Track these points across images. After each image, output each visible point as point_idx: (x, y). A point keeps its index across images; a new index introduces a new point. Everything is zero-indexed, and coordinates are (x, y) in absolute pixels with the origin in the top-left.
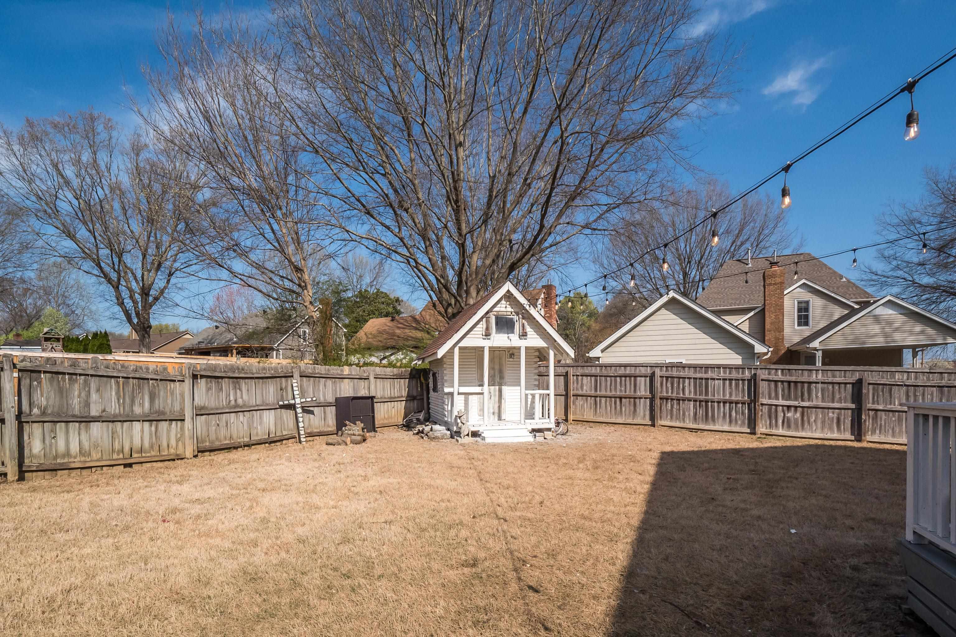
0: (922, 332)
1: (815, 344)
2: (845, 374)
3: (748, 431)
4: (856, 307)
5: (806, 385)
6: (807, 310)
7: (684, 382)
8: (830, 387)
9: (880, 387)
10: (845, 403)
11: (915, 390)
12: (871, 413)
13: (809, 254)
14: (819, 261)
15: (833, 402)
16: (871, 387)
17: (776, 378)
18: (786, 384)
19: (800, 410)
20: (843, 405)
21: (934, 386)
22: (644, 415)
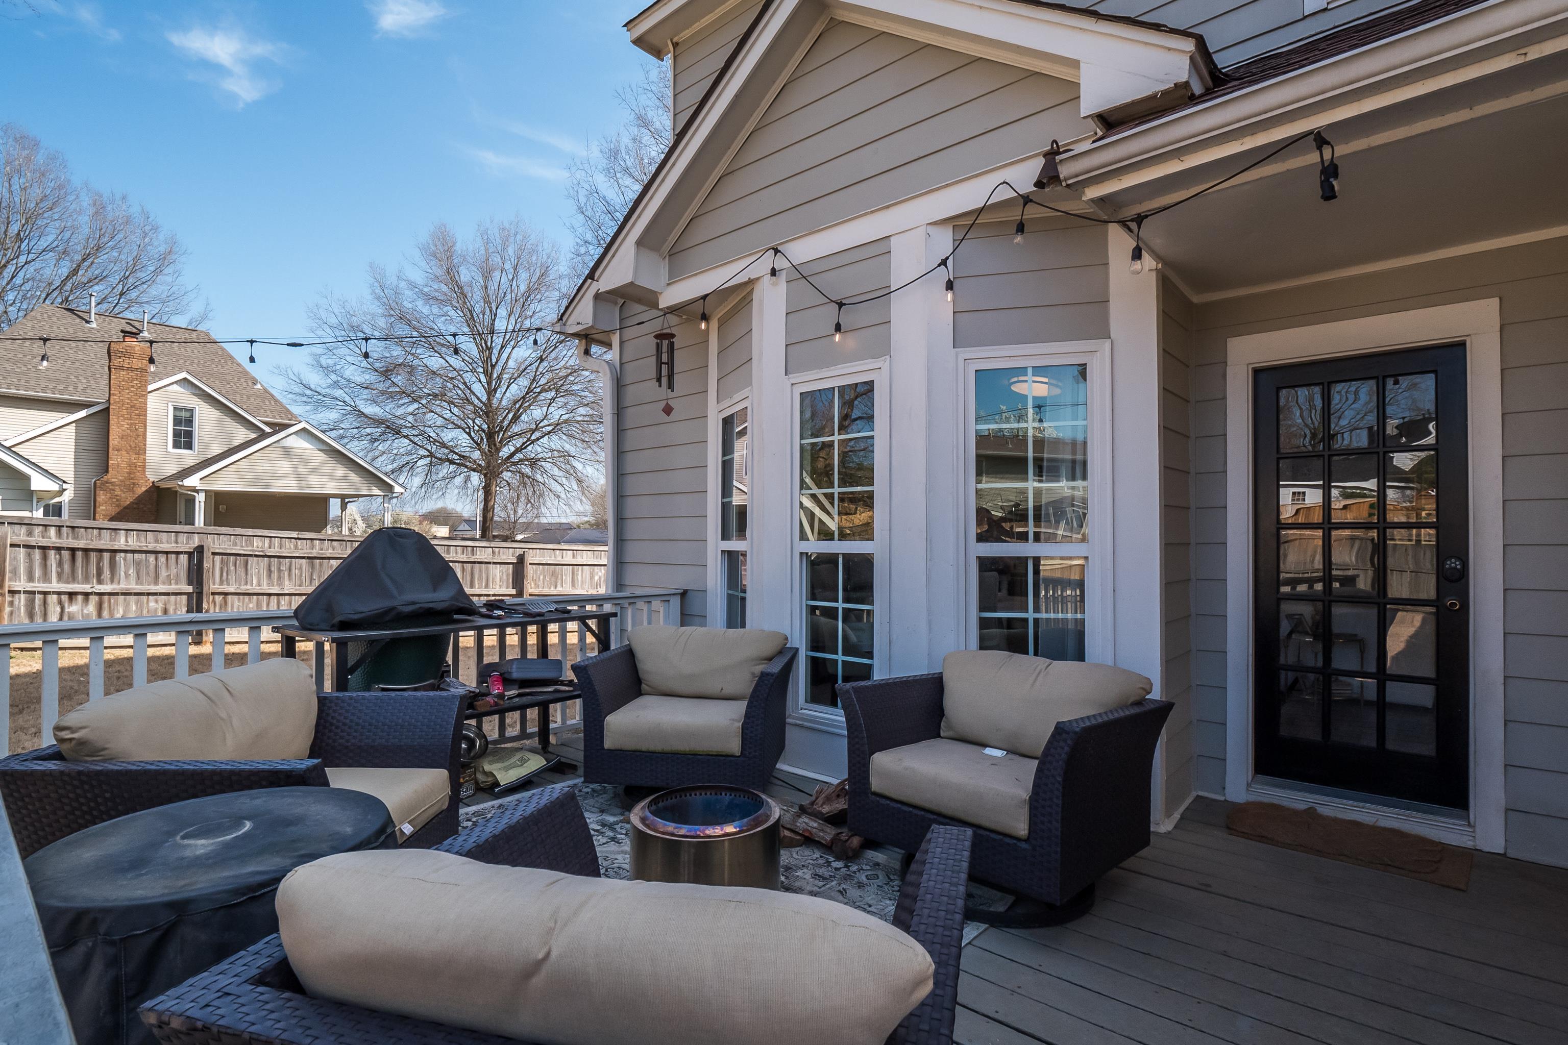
1: (192, 481)
2: (176, 536)
4: (268, 430)
5: (106, 556)
6: (190, 422)
8: (152, 558)
9: (232, 558)
10: (177, 583)
11: (280, 563)
12: (218, 599)
14: (223, 349)
15: (156, 583)
16: (218, 558)
17: (44, 542)
18: (66, 554)
19: (94, 599)
20: (173, 588)
21: (303, 558)
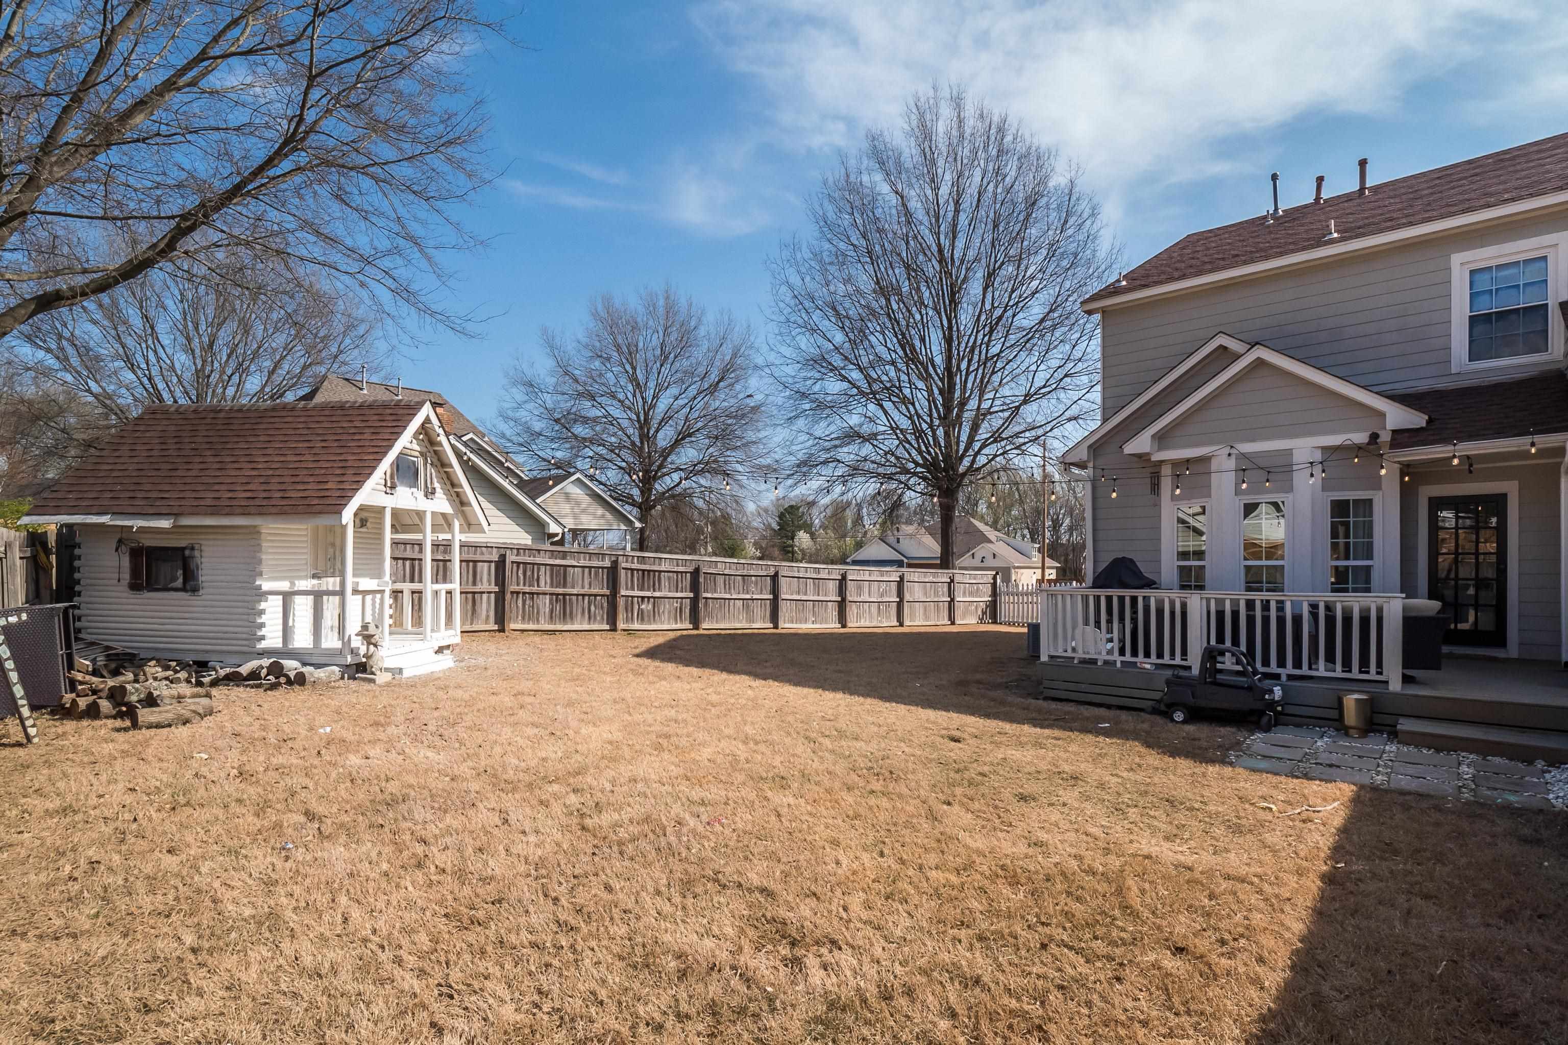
0: (603, 516)
3: (608, 627)
5: (656, 575)
7: (539, 570)
13: (440, 395)
18: (640, 574)
19: (651, 601)
22: (488, 617)
